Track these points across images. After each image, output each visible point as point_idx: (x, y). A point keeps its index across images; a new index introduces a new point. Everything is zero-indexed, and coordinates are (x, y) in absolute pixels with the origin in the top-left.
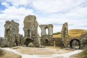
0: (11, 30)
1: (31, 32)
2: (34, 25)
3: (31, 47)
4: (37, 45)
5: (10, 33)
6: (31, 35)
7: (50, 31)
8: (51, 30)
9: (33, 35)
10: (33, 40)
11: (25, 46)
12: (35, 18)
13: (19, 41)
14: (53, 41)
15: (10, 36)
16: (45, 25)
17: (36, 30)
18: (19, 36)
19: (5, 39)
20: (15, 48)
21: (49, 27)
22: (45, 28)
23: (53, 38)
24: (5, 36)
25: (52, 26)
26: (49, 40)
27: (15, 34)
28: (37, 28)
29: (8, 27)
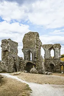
0: (9, 51)
1: (32, 53)
2: (36, 44)
3: (34, 73)
4: (40, 70)
5: (8, 55)
6: (32, 58)
7: (56, 53)
8: (59, 51)
9: (35, 58)
10: (35, 64)
11: (26, 71)
12: (38, 35)
13: (18, 65)
14: (61, 66)
15: (8, 59)
16: (50, 45)
17: (39, 51)
18: (18, 59)
19: (3, 63)
20: (16, 75)
21: (56, 48)
22: (50, 49)
23: (61, 63)
24: (3, 59)
25: (59, 46)
26: (55, 65)
27: (14, 57)
28: (40, 48)
29: (6, 47)
